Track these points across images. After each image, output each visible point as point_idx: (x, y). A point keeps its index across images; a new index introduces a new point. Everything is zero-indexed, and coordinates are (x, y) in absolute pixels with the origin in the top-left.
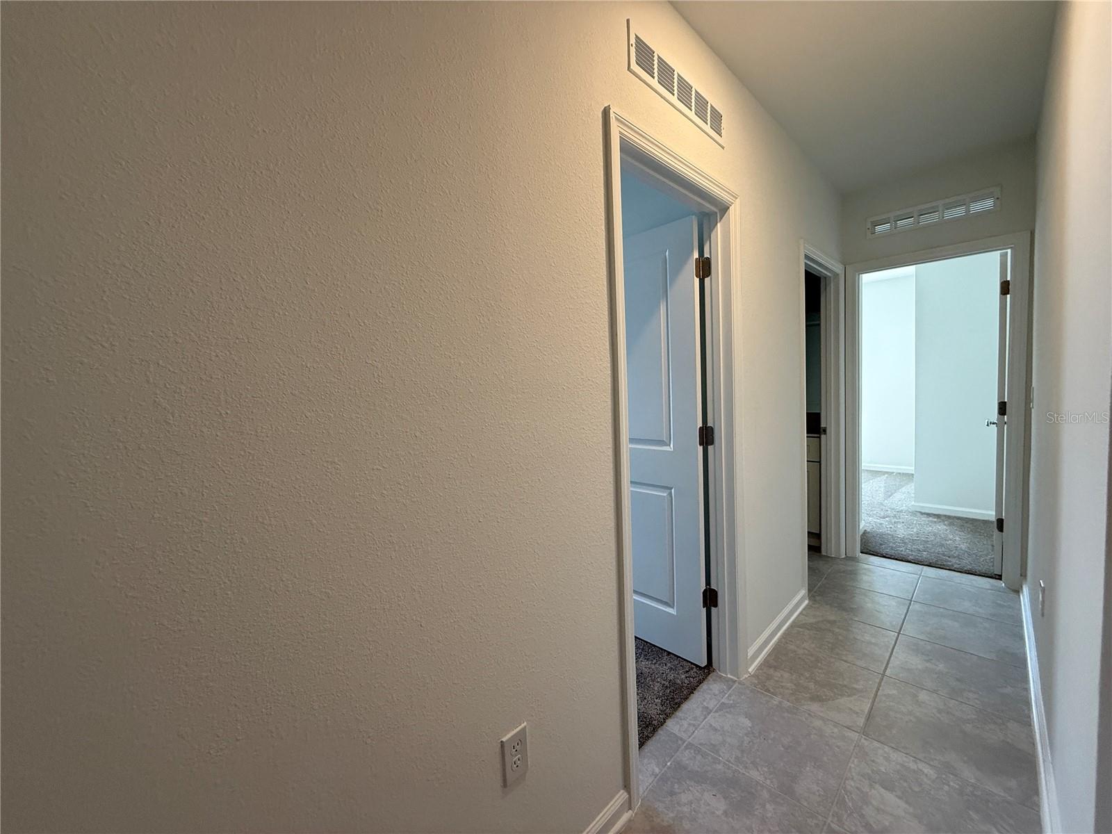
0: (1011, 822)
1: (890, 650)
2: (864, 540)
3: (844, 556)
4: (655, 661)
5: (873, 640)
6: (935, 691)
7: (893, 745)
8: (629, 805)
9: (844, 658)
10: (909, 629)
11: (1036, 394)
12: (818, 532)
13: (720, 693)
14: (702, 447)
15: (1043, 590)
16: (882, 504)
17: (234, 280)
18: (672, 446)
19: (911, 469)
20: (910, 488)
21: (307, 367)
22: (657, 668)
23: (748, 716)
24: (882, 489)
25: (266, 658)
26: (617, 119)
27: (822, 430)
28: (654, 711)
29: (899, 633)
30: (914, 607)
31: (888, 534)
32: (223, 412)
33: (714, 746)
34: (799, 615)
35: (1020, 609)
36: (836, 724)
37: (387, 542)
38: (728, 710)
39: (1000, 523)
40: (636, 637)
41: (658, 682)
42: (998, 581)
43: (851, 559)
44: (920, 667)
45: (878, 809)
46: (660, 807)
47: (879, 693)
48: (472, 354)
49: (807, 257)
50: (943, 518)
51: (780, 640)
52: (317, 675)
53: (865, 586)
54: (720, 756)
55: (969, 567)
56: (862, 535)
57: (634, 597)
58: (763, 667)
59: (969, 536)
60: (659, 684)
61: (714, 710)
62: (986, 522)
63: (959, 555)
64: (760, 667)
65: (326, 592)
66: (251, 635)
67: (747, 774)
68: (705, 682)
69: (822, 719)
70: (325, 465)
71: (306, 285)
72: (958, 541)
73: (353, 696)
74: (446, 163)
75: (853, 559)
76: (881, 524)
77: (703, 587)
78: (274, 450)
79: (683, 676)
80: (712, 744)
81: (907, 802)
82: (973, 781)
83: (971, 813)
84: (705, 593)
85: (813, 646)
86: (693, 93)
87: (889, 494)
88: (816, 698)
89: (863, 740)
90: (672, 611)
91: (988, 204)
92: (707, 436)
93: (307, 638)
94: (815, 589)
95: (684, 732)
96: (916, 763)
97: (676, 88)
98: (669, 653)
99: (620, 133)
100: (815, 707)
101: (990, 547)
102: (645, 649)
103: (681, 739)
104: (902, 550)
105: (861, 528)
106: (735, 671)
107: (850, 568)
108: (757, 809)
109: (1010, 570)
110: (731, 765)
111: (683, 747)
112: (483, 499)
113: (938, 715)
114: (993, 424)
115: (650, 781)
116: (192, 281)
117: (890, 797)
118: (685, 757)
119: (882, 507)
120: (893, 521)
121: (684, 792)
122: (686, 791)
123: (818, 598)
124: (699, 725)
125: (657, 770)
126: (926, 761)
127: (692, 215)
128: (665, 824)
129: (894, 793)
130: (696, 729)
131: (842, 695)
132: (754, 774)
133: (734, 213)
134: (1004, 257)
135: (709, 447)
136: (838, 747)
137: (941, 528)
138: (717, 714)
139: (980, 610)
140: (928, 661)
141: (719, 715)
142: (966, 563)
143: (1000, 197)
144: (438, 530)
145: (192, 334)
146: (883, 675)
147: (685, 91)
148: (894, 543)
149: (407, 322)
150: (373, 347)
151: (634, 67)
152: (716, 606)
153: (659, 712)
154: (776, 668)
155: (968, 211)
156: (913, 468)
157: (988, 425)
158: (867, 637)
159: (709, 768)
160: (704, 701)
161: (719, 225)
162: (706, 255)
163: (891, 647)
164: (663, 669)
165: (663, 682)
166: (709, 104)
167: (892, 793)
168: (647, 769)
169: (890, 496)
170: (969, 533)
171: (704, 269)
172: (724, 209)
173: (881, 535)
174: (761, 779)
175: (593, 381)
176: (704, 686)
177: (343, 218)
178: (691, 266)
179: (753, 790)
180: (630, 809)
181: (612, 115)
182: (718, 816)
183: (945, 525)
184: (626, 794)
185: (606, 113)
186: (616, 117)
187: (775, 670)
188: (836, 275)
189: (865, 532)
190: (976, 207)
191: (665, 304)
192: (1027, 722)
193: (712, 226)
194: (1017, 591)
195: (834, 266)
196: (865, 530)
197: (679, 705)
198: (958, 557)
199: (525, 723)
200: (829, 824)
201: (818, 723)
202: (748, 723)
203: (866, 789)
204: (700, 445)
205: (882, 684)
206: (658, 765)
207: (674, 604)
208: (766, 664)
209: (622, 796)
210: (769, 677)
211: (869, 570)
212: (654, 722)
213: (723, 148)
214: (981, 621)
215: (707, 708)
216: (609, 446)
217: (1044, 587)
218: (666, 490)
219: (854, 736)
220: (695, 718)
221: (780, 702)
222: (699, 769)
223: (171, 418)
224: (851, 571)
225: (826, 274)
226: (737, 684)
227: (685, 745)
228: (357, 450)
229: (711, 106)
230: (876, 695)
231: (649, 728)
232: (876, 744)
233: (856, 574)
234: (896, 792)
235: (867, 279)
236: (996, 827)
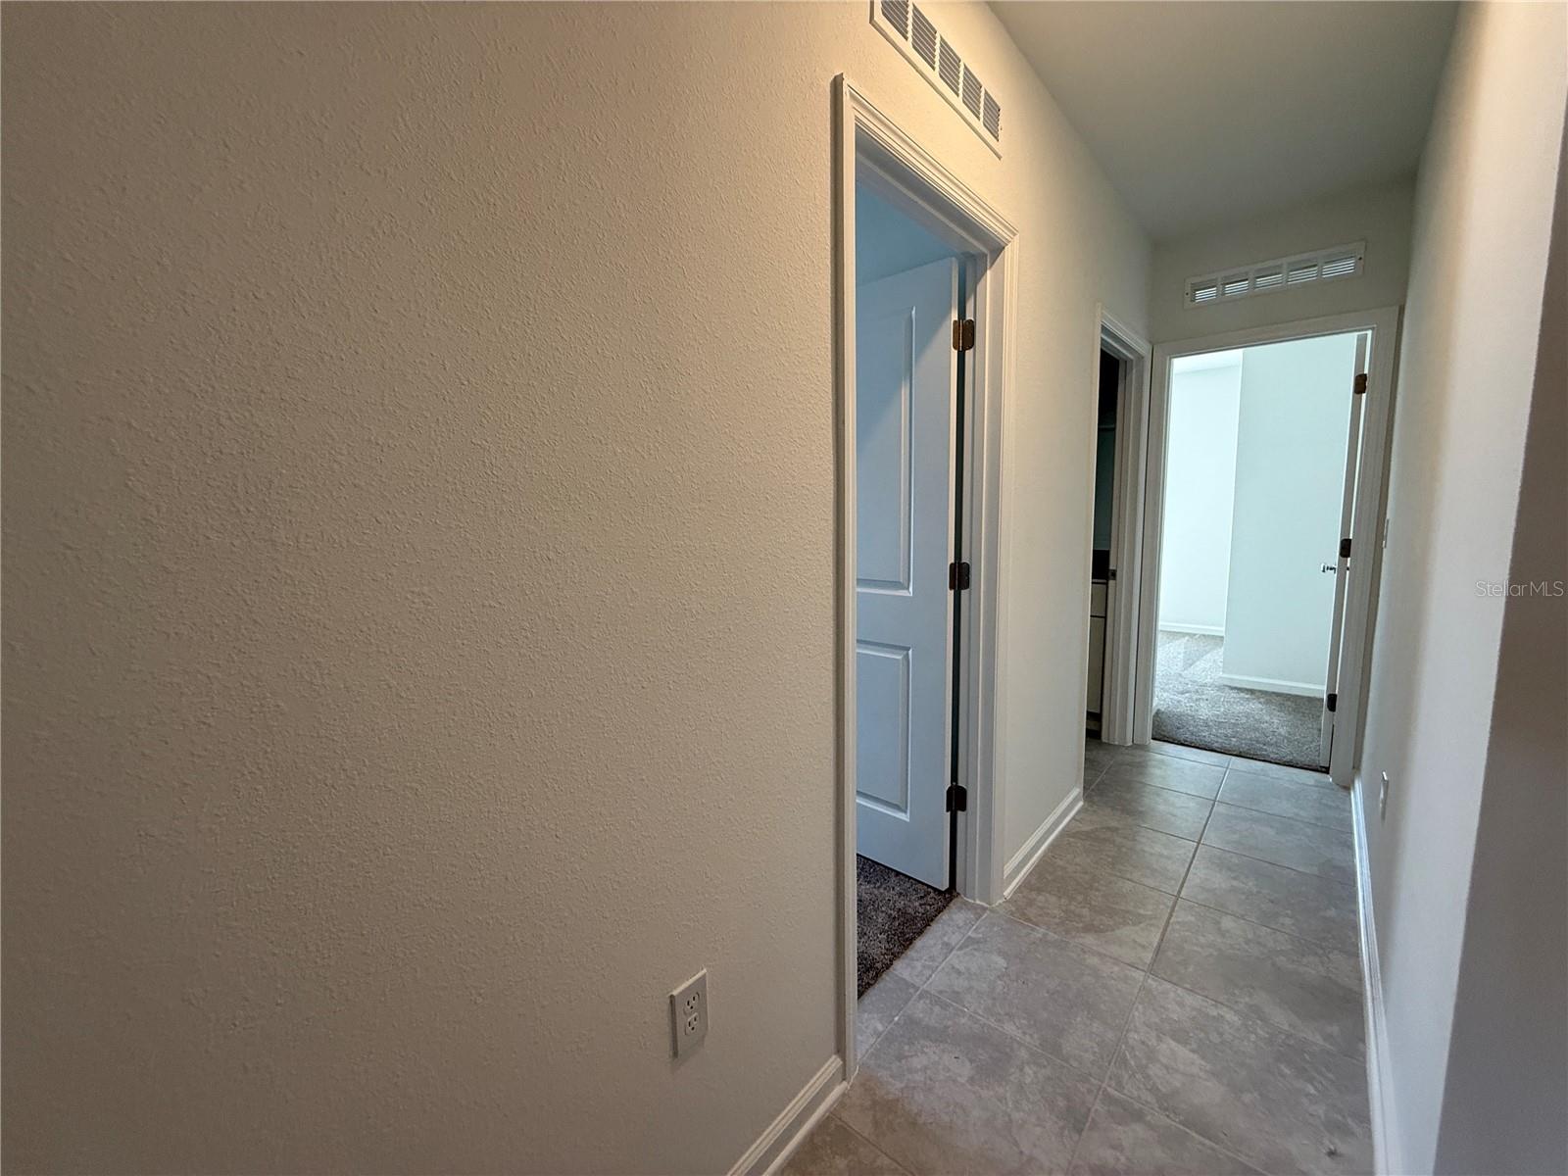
0: (1330, 1076)
1: (1187, 866)
2: (1157, 723)
3: (1130, 744)
4: (878, 884)
5: (1165, 853)
6: (1242, 917)
7: (1188, 986)
8: (843, 1073)
9: (1128, 876)
10: (1212, 838)
11: (1391, 530)
12: (1098, 711)
13: (966, 924)
14: (953, 591)
15: (1386, 784)
16: (1180, 675)
17: (256, 297)
18: (911, 589)
19: (1220, 630)
20: (1218, 654)
21: (378, 444)
22: (881, 894)
23: (1000, 953)
24: (1181, 656)
25: (320, 885)
26: (852, 95)
27: (1110, 574)
28: (877, 950)
29: (1199, 843)
30: (1219, 808)
31: (1188, 715)
32: (242, 507)
33: (958, 993)
34: (1070, 821)
35: (1350, 812)
36: (1117, 961)
37: (506, 715)
38: (976, 946)
39: (1332, 700)
40: (858, 855)
41: (882, 912)
42: (1324, 775)
43: (1142, 747)
44: (1223, 886)
45: (1167, 1068)
46: (883, 1074)
47: (1171, 921)
48: (633, 440)
49: (1104, 329)
50: (1257, 694)
51: (1045, 854)
52: (400, 908)
53: (1157, 782)
54: (964, 1006)
55: (1289, 758)
56: (1154, 716)
57: (857, 801)
58: (1023, 889)
59: (1292, 716)
60: (884, 915)
61: (958, 946)
62: (1312, 701)
63: (1276, 742)
64: (1019, 890)
65: (412, 788)
66: (295, 851)
67: (1000, 1029)
68: (946, 911)
69: (1100, 954)
70: (409, 597)
71: (374, 314)
72: (1276, 723)
73: (455, 936)
74: (595, 138)
75: (1143, 747)
76: (1179, 702)
77: (948, 784)
78: (328, 571)
79: (917, 904)
80: (954, 992)
81: (1203, 1058)
82: (1286, 1027)
83: (1282, 1067)
84: (949, 792)
85: (1089, 860)
86: (962, 69)
87: (1189, 663)
88: (1089, 928)
89: (1149, 981)
90: (904, 817)
91: (1347, 267)
92: (960, 576)
93: (384, 854)
94: (1093, 787)
95: (917, 976)
96: (1216, 1007)
97: (937, 59)
98: (898, 874)
99: (857, 118)
100: (1089, 940)
101: (1315, 732)
102: (868, 868)
103: (914, 986)
104: (1206, 736)
105: (1154, 705)
106: (986, 897)
107: (1138, 760)
108: (1013, 1073)
109: (1341, 761)
110: (979, 1017)
111: (915, 997)
112: (648, 654)
113: (1246, 947)
114: (1331, 569)
115: (872, 1041)
116: (184, 293)
117: (1183, 1052)
118: (918, 1009)
119: (1180, 679)
120: (1194, 698)
121: (916, 1055)
122: (919, 1054)
123: (1096, 799)
124: (937, 967)
125: (880, 1028)
126: (1229, 1004)
127: (951, 256)
128: (891, 1097)
129: (1188, 1046)
130: (933, 972)
131: (1125, 923)
132: (1010, 1028)
133: (1010, 255)
134: (1362, 341)
135: (963, 592)
136: (1118, 990)
137: (1255, 707)
138: (962, 952)
139: (1302, 813)
140: (1235, 878)
141: (965, 954)
142: (1286, 752)
143: (1363, 256)
144: (583, 699)
145: (187, 380)
146: (1178, 896)
147: (950, 65)
148: (1196, 727)
149: (535, 383)
150: (483, 419)
151: (879, 17)
152: (964, 809)
153: (884, 951)
154: (1039, 891)
155: (1320, 273)
156: (1223, 629)
157: (1324, 571)
158: (1158, 849)
159: (950, 1023)
160: (945, 935)
161: (988, 272)
162: (969, 317)
163: (1189, 860)
164: (890, 893)
165: (889, 912)
166: (983, 89)
167: (1185, 1047)
168: (868, 1025)
169: (1191, 665)
170: (1290, 714)
171: (966, 336)
172: (997, 249)
173: (1180, 716)
174: (1018, 1034)
175: (808, 489)
176: (944, 916)
177: (433, 210)
178: (947, 333)
179: (1008, 1050)
180: (844, 1079)
181: (845, 89)
182: (963, 1085)
183: (1260, 703)
184: (839, 1060)
185: (837, 85)
186: (851, 93)
187: (1039, 894)
188: (1141, 358)
189: (1158, 712)
190: (1331, 270)
191: (908, 385)
192: (1354, 953)
193: (979, 275)
194: (1347, 788)
195: (1136, 342)
196: (1158, 710)
197: (911, 941)
198: (1276, 745)
199: (705, 971)
200: (1105, 1090)
201: (1094, 961)
202: (1001, 962)
203: (1153, 1042)
204: (951, 588)
205: (1176, 908)
206: (881, 1020)
207: (907, 807)
208: (1026, 885)
209: (834, 1063)
210: (1031, 903)
211: (1162, 762)
212: (877, 965)
213: (1000, 158)
214: (1302, 826)
215: (947, 944)
216: (829, 584)
217: (1388, 781)
218: (902, 652)
219: (1139, 975)
220: (932, 958)
221: (1045, 935)
222: (937, 1025)
223: (155, 513)
224: (1139, 763)
225: (1126, 356)
226: (988, 912)
227: (918, 993)
228: (459, 577)
229: (986, 92)
230: (1168, 922)
231: (871, 972)
232: (1169, 986)
233: (1143, 767)
234: (1191, 1044)
235: (1180, 365)
236: (1313, 1084)
